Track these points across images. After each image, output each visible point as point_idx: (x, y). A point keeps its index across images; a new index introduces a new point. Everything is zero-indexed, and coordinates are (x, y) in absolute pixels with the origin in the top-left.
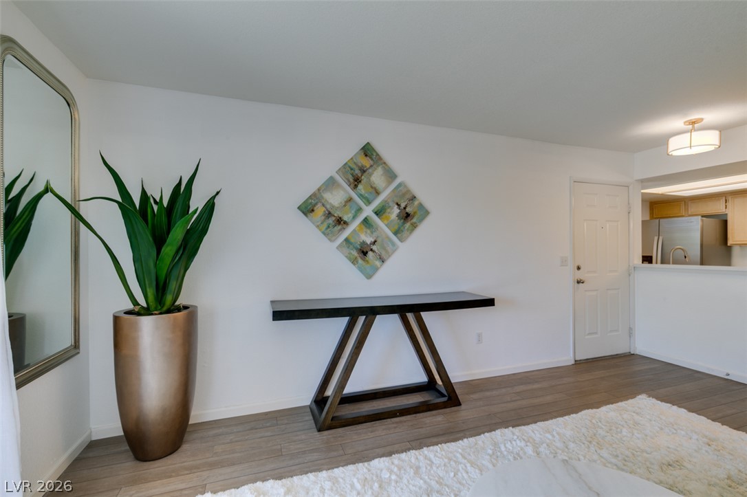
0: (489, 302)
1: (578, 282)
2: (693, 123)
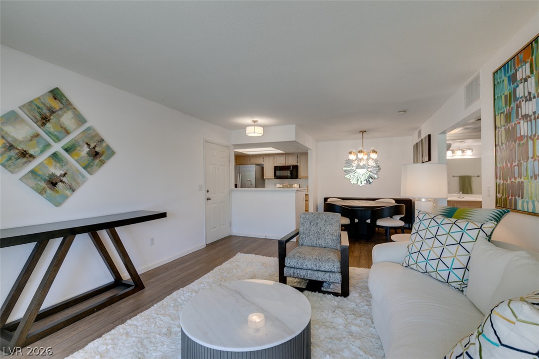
0: (164, 215)
1: (208, 199)
2: (255, 122)
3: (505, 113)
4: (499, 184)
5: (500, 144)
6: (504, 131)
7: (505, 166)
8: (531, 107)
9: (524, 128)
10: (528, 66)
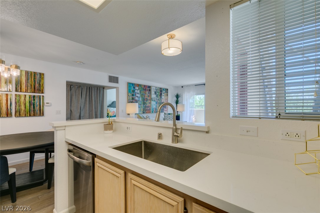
8: (138, 95)
9: (137, 98)
10: (138, 88)
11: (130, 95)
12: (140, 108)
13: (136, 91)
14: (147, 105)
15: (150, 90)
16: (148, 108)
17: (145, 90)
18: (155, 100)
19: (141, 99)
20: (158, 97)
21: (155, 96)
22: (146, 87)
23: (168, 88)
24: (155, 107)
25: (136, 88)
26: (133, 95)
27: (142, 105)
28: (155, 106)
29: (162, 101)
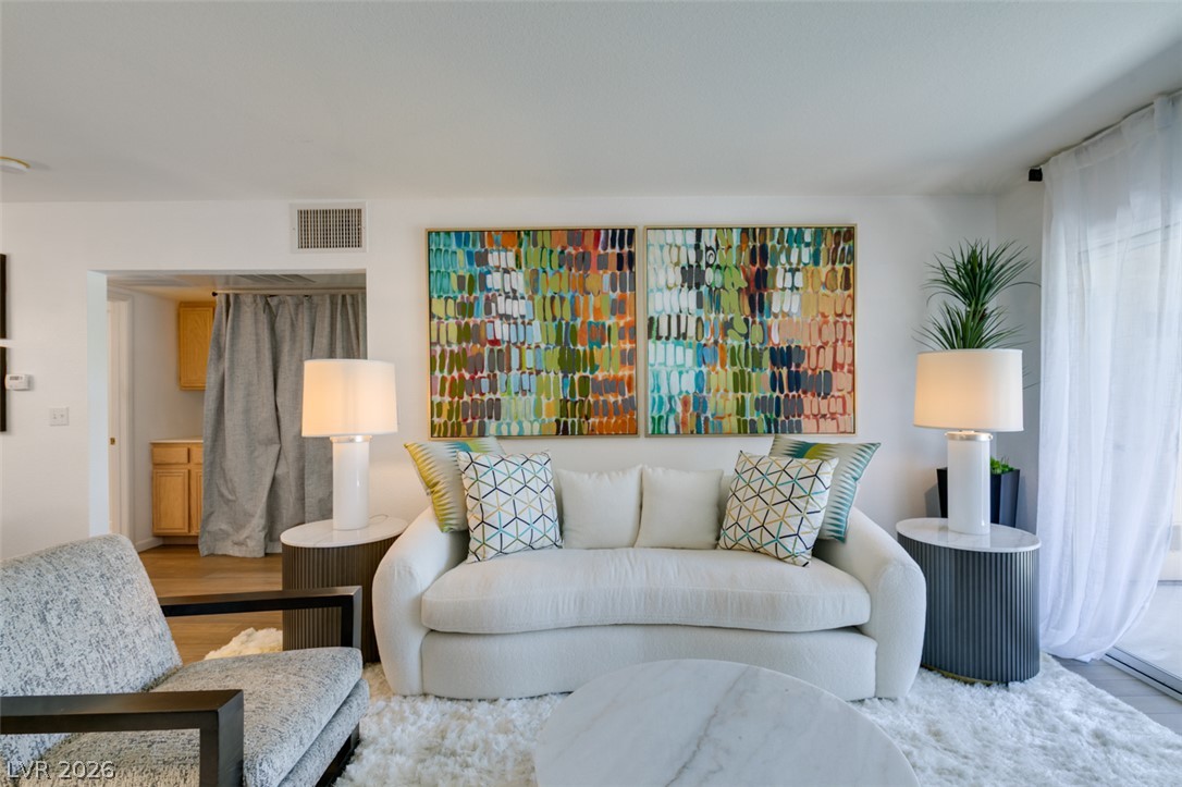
3: (459, 300)
4: (440, 405)
5: (443, 341)
6: (456, 327)
7: (456, 377)
8: (517, 308)
9: (502, 330)
10: (511, 256)
11: (442, 315)
12: (531, 398)
13: (494, 280)
14: (600, 375)
15: (627, 262)
16: (611, 399)
17: (583, 261)
18: (682, 336)
19: (536, 333)
20: (718, 310)
21: (688, 299)
22: (589, 239)
23: (850, 223)
24: (688, 384)
25: (493, 259)
26: (465, 309)
27: (554, 377)
28: (692, 375)
29: (776, 339)
